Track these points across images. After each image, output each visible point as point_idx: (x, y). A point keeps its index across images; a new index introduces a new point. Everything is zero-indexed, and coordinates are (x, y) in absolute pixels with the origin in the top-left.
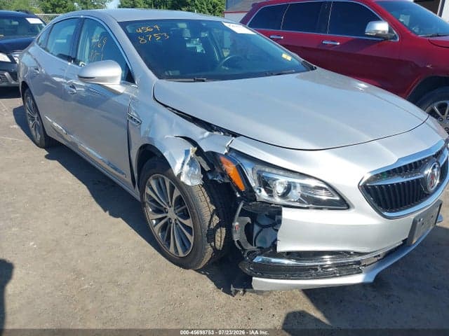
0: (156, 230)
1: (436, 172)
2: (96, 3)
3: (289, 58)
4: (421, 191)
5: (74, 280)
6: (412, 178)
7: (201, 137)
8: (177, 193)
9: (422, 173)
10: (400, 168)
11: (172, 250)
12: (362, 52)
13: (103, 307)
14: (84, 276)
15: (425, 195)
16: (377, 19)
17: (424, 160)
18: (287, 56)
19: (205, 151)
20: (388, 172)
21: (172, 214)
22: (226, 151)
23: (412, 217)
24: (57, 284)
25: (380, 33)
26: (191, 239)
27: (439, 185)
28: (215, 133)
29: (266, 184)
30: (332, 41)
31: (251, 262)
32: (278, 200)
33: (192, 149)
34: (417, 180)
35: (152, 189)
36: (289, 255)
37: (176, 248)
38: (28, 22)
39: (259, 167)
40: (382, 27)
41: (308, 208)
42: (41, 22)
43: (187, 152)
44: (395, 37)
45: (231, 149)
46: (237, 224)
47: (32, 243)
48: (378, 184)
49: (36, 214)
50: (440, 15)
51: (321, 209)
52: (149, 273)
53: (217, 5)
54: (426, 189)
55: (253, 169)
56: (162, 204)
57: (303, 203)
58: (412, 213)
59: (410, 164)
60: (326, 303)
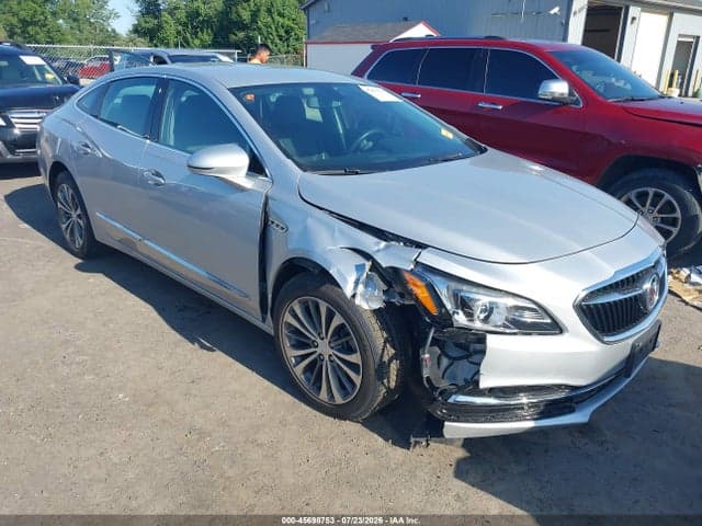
0: (299, 370)
1: (656, 287)
2: (92, 20)
3: (450, 136)
4: (640, 309)
5: (198, 440)
6: (629, 295)
7: (377, 248)
8: (338, 320)
9: (641, 288)
10: (617, 283)
11: (324, 395)
12: (531, 120)
13: (247, 472)
14: (210, 436)
15: (644, 314)
16: (553, 77)
17: (641, 272)
18: (447, 133)
19: (384, 266)
20: (605, 288)
21: (324, 348)
22: (412, 267)
23: (631, 341)
24: (175, 447)
25: (557, 95)
26: (357, 379)
27: (658, 301)
28: (393, 243)
29: (465, 305)
30: (491, 104)
31: (445, 402)
32: (478, 325)
33: (368, 264)
34: (635, 296)
35: (295, 316)
36: (492, 392)
37: (330, 392)
38: (24, 63)
39: (454, 285)
40: (559, 88)
41: (515, 334)
42: (42, 62)
43: (360, 268)
44: (577, 102)
45: (417, 263)
46: (427, 356)
47: (121, 396)
48: (595, 302)
49: (110, 355)
50: (619, 60)
51: (530, 334)
52: (294, 427)
53: (292, 29)
54: (645, 307)
55: (448, 288)
56: (309, 336)
57: (508, 327)
58: (631, 336)
59: (627, 278)
60: (528, 454)
